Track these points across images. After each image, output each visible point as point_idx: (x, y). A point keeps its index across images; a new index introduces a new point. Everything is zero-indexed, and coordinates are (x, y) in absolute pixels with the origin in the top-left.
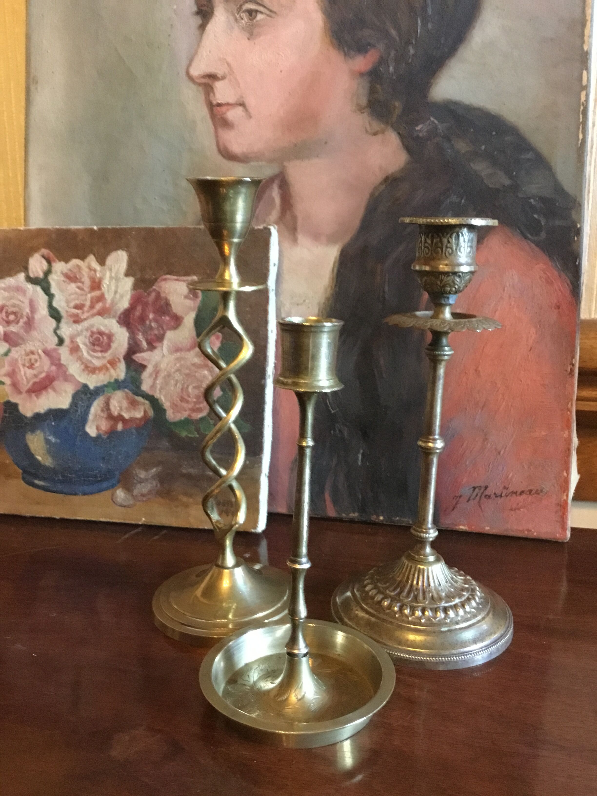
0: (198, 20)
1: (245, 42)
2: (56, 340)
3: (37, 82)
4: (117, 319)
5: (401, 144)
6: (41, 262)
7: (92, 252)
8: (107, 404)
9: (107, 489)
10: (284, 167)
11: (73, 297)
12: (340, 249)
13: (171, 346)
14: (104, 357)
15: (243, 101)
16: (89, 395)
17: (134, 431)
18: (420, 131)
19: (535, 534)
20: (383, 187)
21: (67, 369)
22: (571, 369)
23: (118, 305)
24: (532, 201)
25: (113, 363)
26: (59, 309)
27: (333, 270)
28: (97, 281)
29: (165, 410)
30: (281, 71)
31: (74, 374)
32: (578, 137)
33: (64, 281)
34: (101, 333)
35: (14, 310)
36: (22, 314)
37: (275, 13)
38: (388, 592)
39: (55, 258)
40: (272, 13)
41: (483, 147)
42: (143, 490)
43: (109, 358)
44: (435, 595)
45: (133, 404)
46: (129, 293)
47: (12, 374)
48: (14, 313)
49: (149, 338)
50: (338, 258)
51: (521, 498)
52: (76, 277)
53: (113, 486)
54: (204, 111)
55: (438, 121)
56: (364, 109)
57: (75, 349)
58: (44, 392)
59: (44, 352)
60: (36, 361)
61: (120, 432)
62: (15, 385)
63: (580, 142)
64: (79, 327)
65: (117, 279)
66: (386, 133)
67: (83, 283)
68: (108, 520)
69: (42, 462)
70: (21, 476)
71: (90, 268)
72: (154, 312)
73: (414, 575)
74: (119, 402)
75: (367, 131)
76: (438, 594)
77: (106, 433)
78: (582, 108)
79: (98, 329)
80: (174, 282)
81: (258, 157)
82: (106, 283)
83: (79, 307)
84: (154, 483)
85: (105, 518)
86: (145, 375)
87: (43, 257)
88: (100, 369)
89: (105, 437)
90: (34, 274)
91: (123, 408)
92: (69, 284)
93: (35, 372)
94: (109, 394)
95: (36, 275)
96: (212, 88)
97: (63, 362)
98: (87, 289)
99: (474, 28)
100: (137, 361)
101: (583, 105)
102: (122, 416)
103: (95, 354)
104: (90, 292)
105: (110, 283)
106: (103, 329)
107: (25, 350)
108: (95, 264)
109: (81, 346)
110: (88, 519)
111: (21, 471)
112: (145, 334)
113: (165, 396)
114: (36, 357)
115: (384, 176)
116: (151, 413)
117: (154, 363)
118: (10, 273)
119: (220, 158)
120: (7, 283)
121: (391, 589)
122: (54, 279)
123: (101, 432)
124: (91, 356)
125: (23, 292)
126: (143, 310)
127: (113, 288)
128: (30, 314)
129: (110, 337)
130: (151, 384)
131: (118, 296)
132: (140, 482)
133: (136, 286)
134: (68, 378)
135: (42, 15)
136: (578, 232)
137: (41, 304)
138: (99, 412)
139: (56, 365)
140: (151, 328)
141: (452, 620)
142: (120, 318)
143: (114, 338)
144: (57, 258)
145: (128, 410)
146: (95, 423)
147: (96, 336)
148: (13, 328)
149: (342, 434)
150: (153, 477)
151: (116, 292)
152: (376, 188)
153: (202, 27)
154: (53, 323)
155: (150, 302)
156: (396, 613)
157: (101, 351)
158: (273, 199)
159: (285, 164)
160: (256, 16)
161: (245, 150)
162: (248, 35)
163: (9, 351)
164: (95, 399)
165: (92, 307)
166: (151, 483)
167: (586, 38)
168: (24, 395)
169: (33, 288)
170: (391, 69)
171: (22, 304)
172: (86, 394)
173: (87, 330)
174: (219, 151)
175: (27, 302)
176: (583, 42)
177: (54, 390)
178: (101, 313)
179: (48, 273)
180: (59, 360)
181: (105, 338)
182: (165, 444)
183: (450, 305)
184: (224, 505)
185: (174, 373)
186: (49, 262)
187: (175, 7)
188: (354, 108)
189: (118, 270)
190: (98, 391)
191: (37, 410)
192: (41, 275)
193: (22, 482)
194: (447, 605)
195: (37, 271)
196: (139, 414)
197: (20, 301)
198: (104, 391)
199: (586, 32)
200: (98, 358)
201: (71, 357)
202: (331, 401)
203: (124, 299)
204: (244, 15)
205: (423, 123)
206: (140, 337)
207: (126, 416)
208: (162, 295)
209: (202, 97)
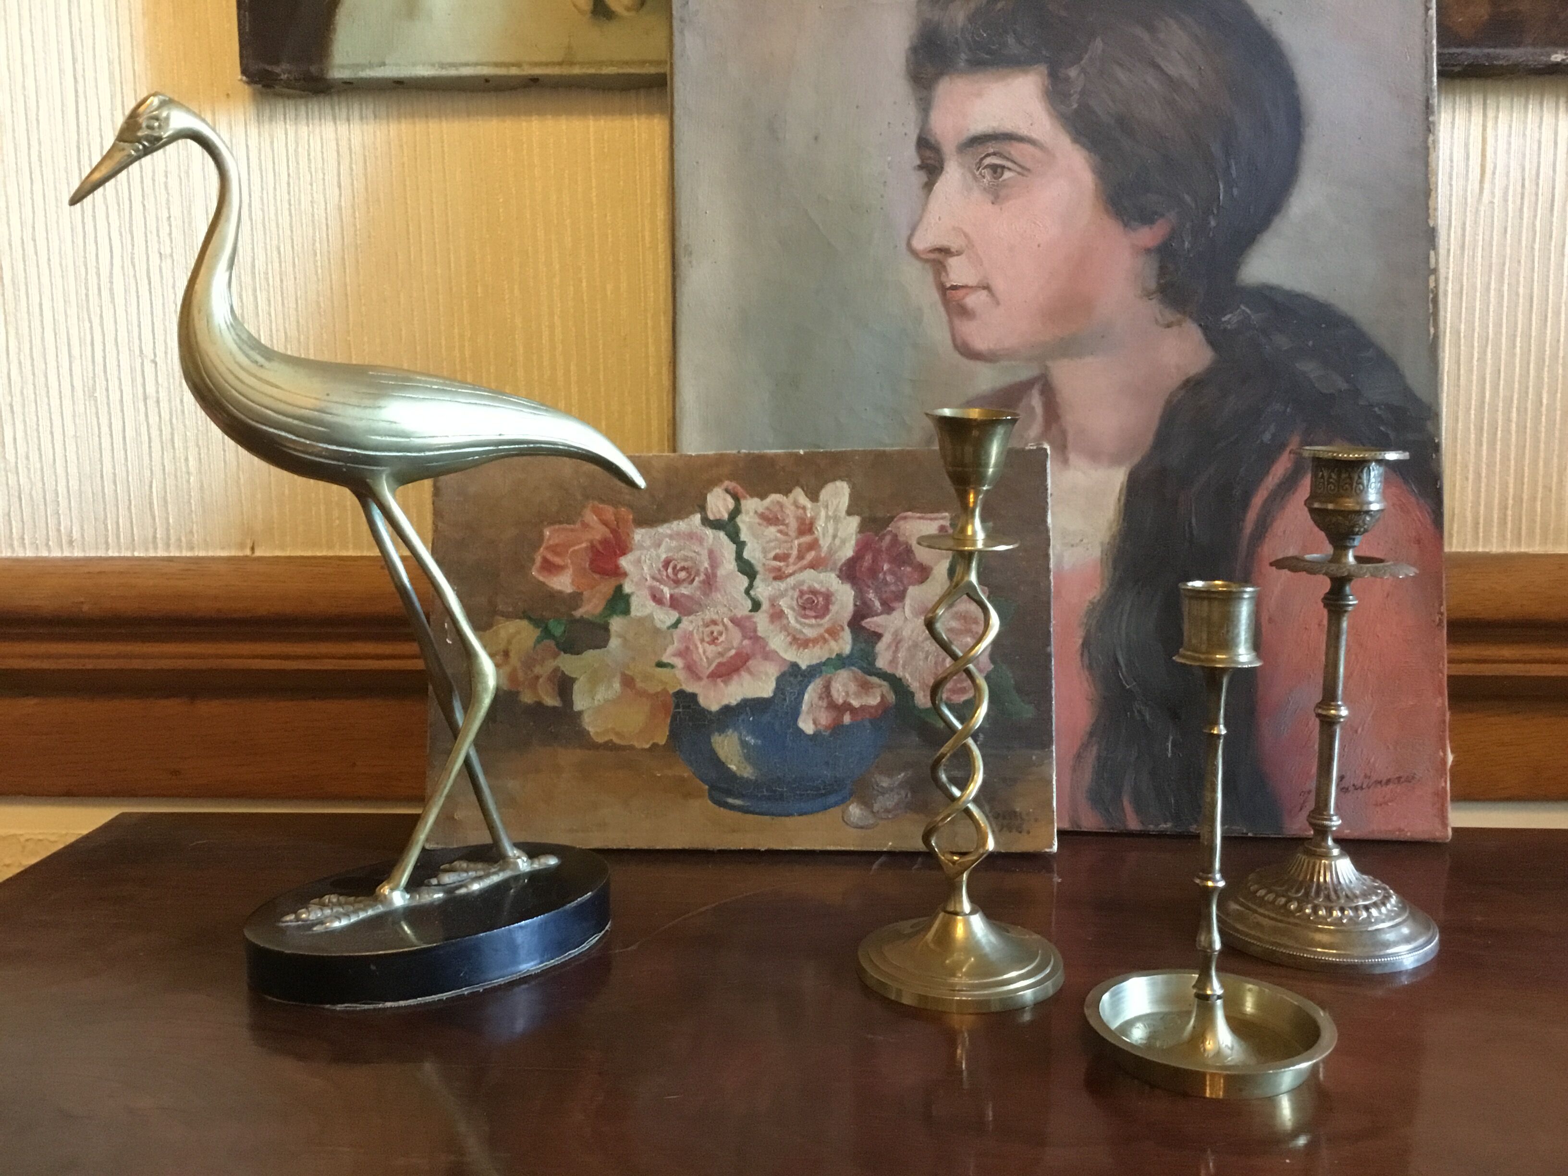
0: (922, 177)
1: (989, 207)
2: (749, 604)
3: (691, 253)
4: (837, 573)
5: (1204, 341)
6: (725, 500)
7: (798, 483)
8: (827, 687)
9: (836, 804)
10: (1046, 367)
11: (772, 544)
12: (1127, 473)
13: (916, 606)
14: (819, 625)
15: (988, 284)
16: (800, 678)
17: (868, 724)
18: (1228, 322)
19: (1409, 834)
20: (1182, 393)
21: (767, 644)
22: (1440, 619)
23: (839, 554)
24: (1376, 409)
25: (833, 632)
26: (753, 561)
27: (1119, 500)
28: (807, 522)
29: (912, 694)
30: (1039, 246)
31: (778, 650)
32: (1429, 331)
33: (759, 524)
34: (814, 592)
35: (686, 564)
36: (698, 570)
37: (1028, 170)
38: (1289, 894)
39: (745, 494)
40: (1024, 170)
41: (1310, 343)
42: (888, 803)
43: (826, 626)
44: (1349, 894)
45: (865, 687)
46: (854, 537)
47: (684, 653)
48: (683, 569)
49: (884, 596)
50: (1125, 483)
51: (1387, 789)
52: (777, 518)
53: (843, 801)
54: (935, 296)
55: (1251, 310)
56: (1152, 294)
57: (777, 615)
58: (735, 677)
59: (732, 620)
60: (720, 634)
61: (847, 726)
62: (691, 669)
63: (1431, 337)
64: (782, 585)
65: (836, 519)
66: (1184, 325)
67: (787, 525)
68: (839, 848)
69: (738, 774)
70: (707, 794)
71: (796, 504)
72: (890, 562)
73: (1319, 872)
74: (844, 685)
75: (1156, 321)
76: (1352, 892)
77: (827, 728)
78: (1431, 296)
79: (809, 587)
80: (918, 521)
81: (1010, 354)
82: (820, 525)
83: (782, 558)
84: (903, 793)
85: (834, 845)
86: (881, 646)
87: (727, 491)
88: (815, 641)
89: (827, 733)
90: (715, 516)
91: (850, 693)
92: (767, 527)
93: (720, 649)
94: (829, 675)
95: (718, 518)
96: (944, 267)
97: (760, 634)
98: (793, 533)
99: (1291, 195)
100: (868, 628)
101: (1433, 292)
102: (850, 704)
103: (807, 621)
104: (797, 538)
105: (826, 524)
106: (817, 586)
107: (703, 620)
108: (803, 500)
109: (786, 611)
110: (809, 847)
111: (707, 787)
112: (878, 591)
113: (911, 675)
114: (720, 628)
115: (1184, 378)
116: (891, 698)
117: (892, 630)
118: (681, 514)
119: (957, 355)
120: (675, 529)
121: (1293, 891)
122: (744, 522)
123: (819, 727)
124: (801, 624)
125: (701, 540)
126: (875, 560)
127: (831, 531)
128: (709, 571)
129: (828, 597)
130: (891, 658)
131: (837, 541)
132: (883, 794)
133: (863, 528)
134: (769, 655)
135: (697, 163)
136: (1437, 448)
137: (726, 555)
138: (816, 700)
139: (751, 638)
140: (886, 583)
141: (1376, 918)
142: (841, 570)
143: (833, 599)
144: (748, 493)
145: (857, 695)
146: (811, 716)
147: (807, 596)
148: (685, 590)
149: (1143, 716)
150: (901, 785)
151: (835, 537)
152: (1172, 395)
153: (929, 186)
154: (745, 581)
155: (884, 549)
156: (1309, 915)
157: (816, 617)
158: (1033, 408)
159: (1049, 363)
160: (1002, 174)
161: (992, 346)
162: (992, 198)
163: (678, 622)
164: (810, 682)
165: (800, 557)
166: (898, 794)
167: (1431, 211)
168: (705, 681)
169: (714, 534)
170: (1187, 245)
171: (698, 557)
172: (796, 676)
173: (794, 588)
174: (956, 347)
175: (705, 553)
176: (1428, 216)
177: (750, 673)
178: (814, 565)
179: (735, 512)
180: (755, 630)
181: (821, 599)
182: (915, 739)
183: (1354, 547)
184: (1004, 818)
185: (923, 642)
186: (736, 498)
187: (889, 158)
188: (1139, 292)
189: (837, 506)
190: (814, 671)
191: (725, 702)
192: (726, 516)
193: (709, 802)
194: (1367, 903)
195: (719, 511)
196: (873, 700)
197: (695, 552)
198: (821, 672)
199: (1431, 203)
200: (811, 626)
201: (772, 627)
202: (1125, 673)
203: (847, 545)
204: (986, 172)
205: (1231, 312)
206: (871, 595)
207: (856, 703)
208: (901, 539)
209: (930, 278)
